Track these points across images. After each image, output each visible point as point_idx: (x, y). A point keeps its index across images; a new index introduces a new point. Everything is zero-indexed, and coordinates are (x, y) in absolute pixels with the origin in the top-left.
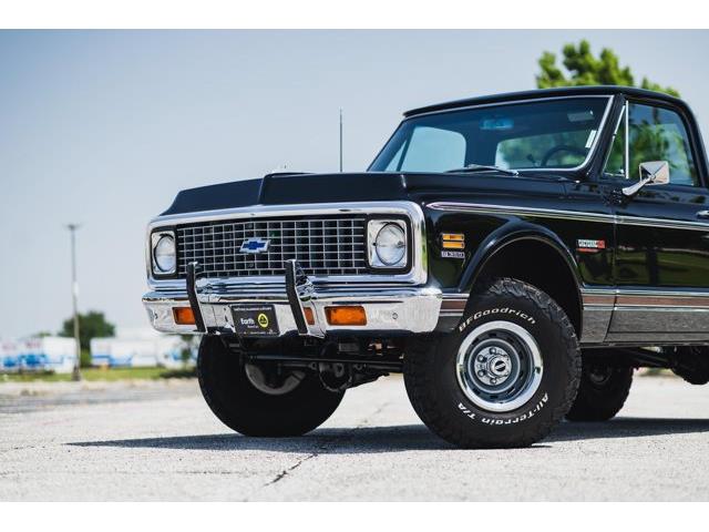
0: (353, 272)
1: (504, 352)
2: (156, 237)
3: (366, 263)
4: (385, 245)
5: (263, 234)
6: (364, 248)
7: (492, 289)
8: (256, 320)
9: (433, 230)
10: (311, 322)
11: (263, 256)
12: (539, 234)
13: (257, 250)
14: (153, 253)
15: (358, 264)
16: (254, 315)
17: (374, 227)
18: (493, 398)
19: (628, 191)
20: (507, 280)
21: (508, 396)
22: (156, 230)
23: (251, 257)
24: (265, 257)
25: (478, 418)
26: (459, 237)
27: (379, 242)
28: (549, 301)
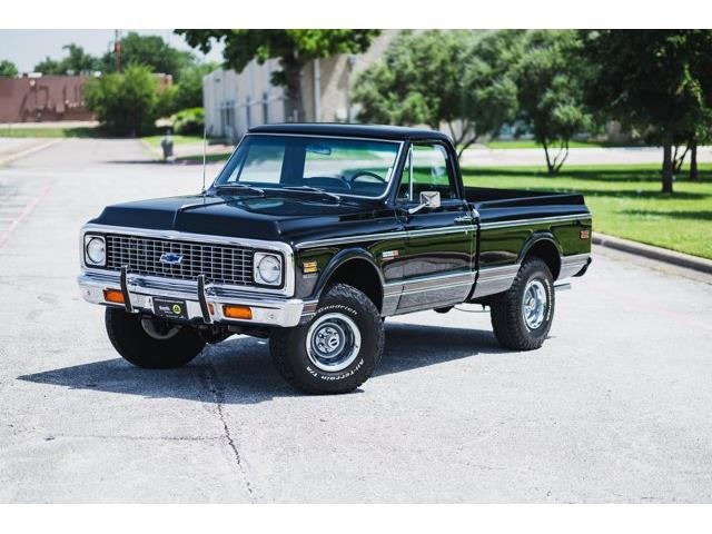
0: (243, 284)
1: (335, 331)
2: (88, 238)
3: (252, 279)
4: (265, 270)
5: (178, 251)
6: (252, 269)
7: (330, 293)
8: (171, 308)
9: (300, 257)
10: (213, 313)
11: (177, 266)
12: (358, 254)
13: (174, 262)
14: (86, 249)
15: (247, 279)
16: (171, 305)
17: (258, 257)
18: (327, 362)
19: (411, 211)
20: (340, 285)
21: (340, 358)
22: (87, 233)
23: (168, 265)
24: (179, 267)
25: (319, 376)
26: (314, 264)
27: (262, 266)
28: (366, 299)
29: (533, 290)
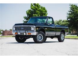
3: (31, 30)
9: (36, 27)
12: (43, 28)
16: (22, 34)
21: (41, 40)
22: (13, 27)
25: (38, 41)
26: (38, 28)
29: (62, 35)
